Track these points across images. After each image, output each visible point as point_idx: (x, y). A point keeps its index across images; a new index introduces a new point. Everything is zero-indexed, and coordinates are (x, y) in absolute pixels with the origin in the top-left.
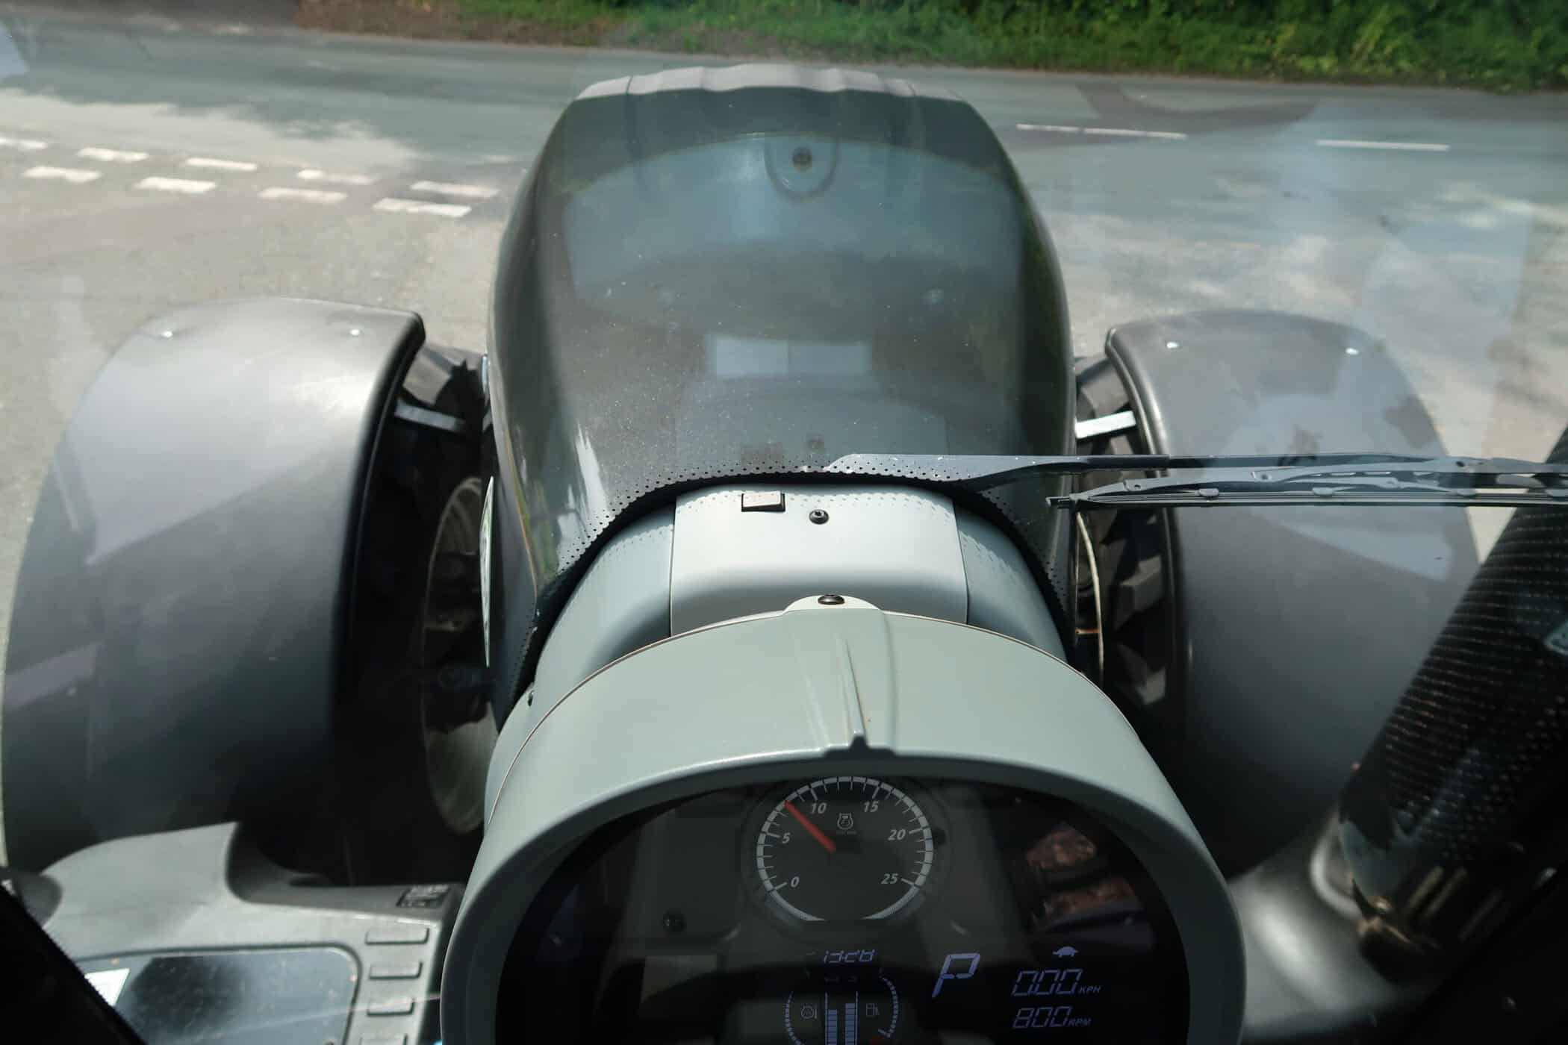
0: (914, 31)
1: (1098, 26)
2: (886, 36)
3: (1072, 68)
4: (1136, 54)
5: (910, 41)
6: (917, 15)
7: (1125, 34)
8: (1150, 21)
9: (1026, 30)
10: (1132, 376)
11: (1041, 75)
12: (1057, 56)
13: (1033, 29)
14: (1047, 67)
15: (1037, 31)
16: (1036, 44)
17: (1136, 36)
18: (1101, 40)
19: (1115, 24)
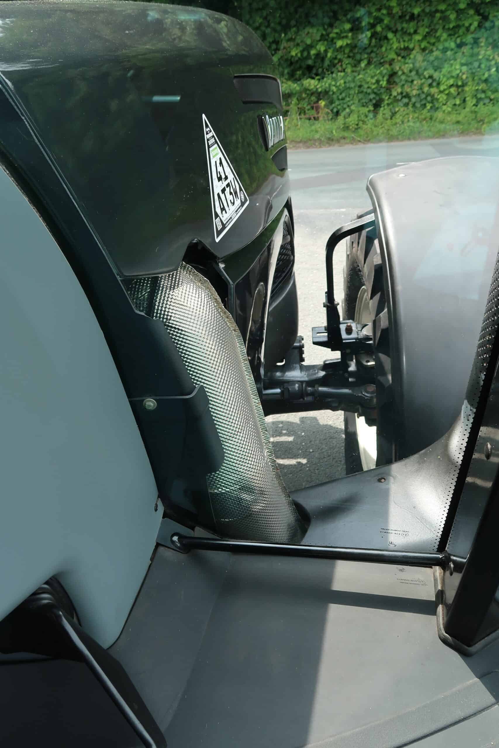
0: (346, 128)
1: (439, 115)
2: (332, 132)
3: (428, 137)
4: (461, 127)
5: (346, 134)
6: (347, 120)
7: (454, 117)
8: (467, 109)
9: (403, 122)
10: (375, 194)
11: (412, 142)
12: (419, 133)
13: (406, 120)
14: (415, 139)
15: (408, 121)
16: (409, 127)
17: (460, 118)
18: (442, 122)
19: (449, 113)
